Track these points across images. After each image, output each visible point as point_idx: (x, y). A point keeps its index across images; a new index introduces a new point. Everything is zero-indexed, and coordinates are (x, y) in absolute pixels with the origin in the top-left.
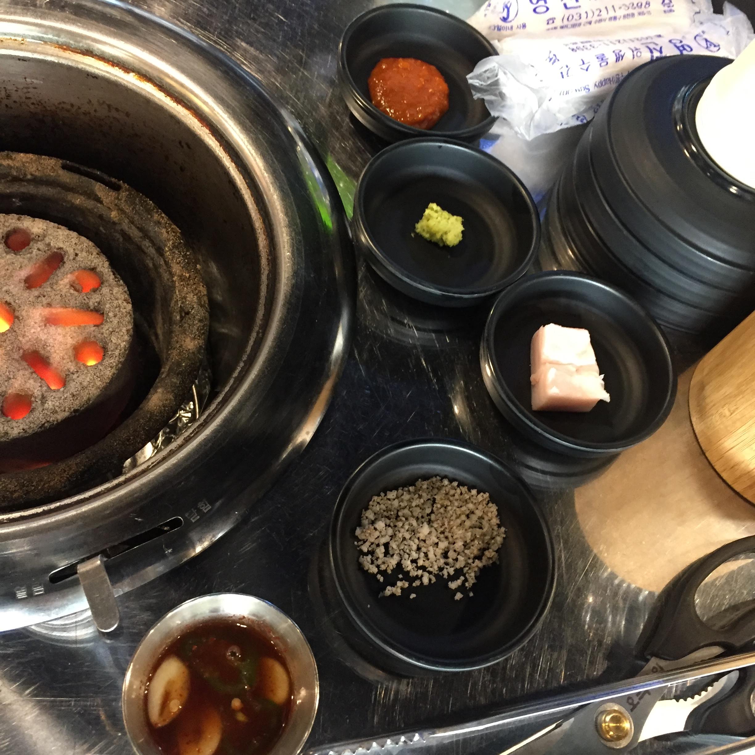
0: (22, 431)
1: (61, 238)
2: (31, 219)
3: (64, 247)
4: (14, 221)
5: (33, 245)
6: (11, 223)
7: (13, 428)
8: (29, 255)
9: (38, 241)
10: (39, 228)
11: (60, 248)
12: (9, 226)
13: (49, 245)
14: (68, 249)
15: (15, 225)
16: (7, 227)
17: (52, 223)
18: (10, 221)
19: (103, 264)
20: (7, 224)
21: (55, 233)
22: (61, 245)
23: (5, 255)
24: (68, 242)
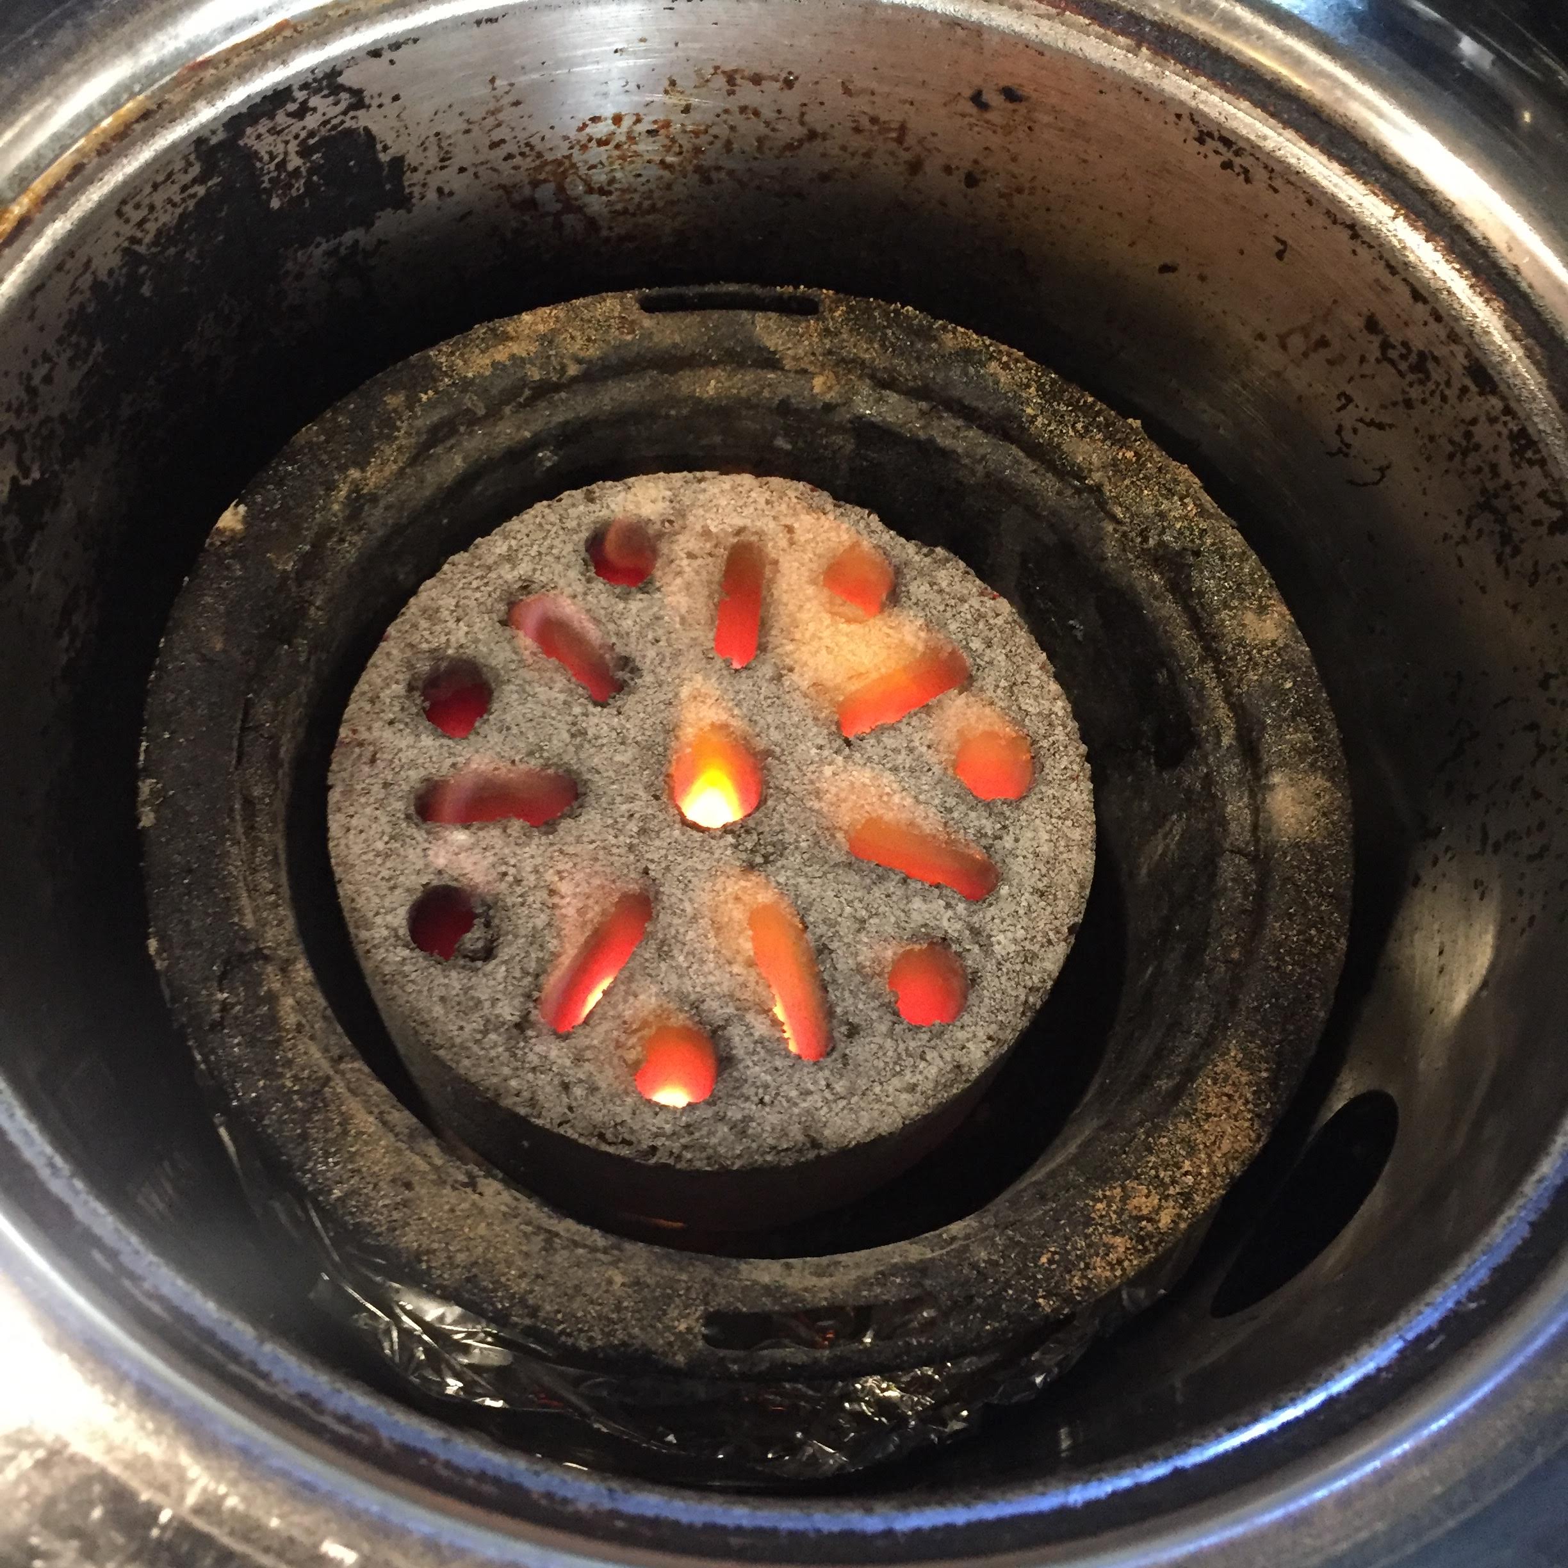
0: (989, 1043)
1: (723, 502)
2: (620, 486)
3: (748, 522)
4: (582, 508)
5: (671, 550)
6: (579, 517)
7: (963, 1047)
8: (679, 581)
9: (676, 533)
10: (653, 502)
11: (739, 531)
12: (579, 525)
13: (706, 533)
14: (759, 524)
15: (593, 517)
16: (575, 531)
17: (678, 475)
18: (573, 512)
19: (868, 525)
20: (571, 524)
21: (701, 497)
22: (739, 522)
23: (621, 605)
24: (745, 505)
